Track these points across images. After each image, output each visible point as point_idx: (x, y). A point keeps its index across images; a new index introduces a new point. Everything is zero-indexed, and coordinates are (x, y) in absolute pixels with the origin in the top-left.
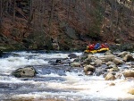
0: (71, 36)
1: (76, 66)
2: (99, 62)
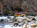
2: (20, 20)
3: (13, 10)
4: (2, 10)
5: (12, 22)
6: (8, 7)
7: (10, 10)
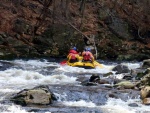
1: (126, 88)
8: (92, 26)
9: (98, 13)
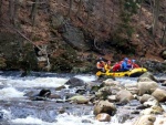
0: (75, 44)
1: (79, 103)
3: (92, 49)
4: (43, 50)
5: (86, 103)
6: (70, 33)
7: (79, 50)
8: (44, 35)
9: (50, 21)
